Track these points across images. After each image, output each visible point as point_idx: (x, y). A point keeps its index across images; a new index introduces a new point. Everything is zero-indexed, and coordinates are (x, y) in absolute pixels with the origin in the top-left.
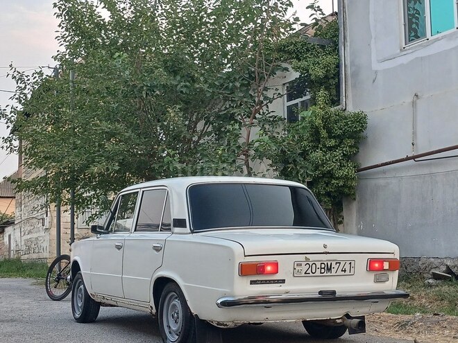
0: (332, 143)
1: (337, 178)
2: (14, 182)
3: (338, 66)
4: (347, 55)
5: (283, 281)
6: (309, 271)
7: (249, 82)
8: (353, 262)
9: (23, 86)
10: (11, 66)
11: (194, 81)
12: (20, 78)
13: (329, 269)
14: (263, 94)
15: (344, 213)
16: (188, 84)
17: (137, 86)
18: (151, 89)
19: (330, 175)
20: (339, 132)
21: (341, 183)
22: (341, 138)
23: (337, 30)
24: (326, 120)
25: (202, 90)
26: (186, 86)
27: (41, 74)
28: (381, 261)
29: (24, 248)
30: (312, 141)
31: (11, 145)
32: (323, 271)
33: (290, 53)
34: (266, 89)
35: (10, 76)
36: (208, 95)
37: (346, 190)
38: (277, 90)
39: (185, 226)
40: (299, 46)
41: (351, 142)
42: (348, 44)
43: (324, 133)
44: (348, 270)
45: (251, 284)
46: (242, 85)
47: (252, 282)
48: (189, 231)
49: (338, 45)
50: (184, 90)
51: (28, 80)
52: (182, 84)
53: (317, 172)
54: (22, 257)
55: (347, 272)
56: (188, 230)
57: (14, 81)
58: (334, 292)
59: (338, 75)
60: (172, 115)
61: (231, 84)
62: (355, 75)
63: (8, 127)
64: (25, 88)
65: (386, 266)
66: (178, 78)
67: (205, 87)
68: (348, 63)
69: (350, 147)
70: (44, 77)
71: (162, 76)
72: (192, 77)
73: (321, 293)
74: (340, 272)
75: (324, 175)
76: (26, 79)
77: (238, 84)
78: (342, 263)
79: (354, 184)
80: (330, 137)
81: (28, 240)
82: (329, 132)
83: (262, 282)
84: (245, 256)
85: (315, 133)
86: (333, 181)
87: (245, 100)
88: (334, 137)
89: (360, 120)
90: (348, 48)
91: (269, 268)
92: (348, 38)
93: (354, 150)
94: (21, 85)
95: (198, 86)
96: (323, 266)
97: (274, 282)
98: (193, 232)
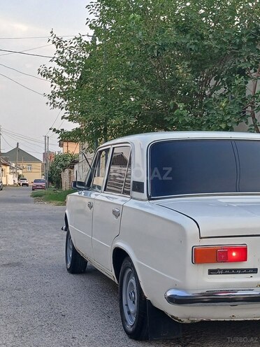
2: (58, 132)
5: (255, 271)
7: (256, 37)
9: (61, 50)
10: (52, 32)
11: (203, 39)
12: (58, 43)
16: (196, 41)
17: (149, 46)
18: (162, 48)
25: (210, 47)
26: (195, 44)
27: (80, 39)
31: (54, 101)
35: (51, 42)
36: (216, 51)
39: (142, 191)
45: (209, 274)
46: (249, 40)
47: (211, 272)
48: (146, 197)
50: (193, 47)
51: (66, 45)
52: (192, 42)
56: (144, 196)
57: (54, 46)
60: (181, 71)
61: (238, 40)
63: (52, 85)
64: (63, 52)
66: (188, 36)
67: (213, 44)
70: (83, 41)
71: (172, 35)
72: (202, 36)
76: (64, 44)
77: (245, 39)
83: (225, 272)
84: (201, 238)
87: (252, 54)
94: (59, 49)
95: (206, 43)
97: (242, 271)
98: (149, 199)
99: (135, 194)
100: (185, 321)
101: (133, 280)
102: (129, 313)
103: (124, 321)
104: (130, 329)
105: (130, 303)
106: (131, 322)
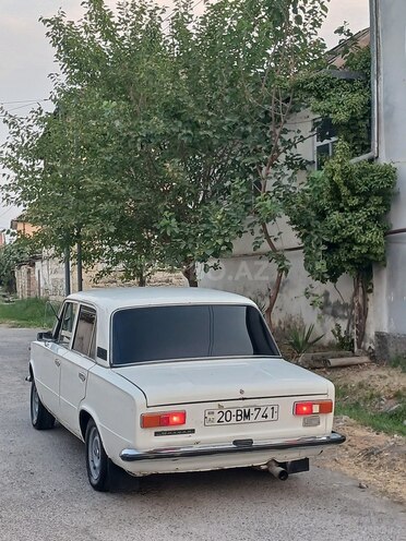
0: (355, 201)
1: (360, 244)
3: (370, 104)
4: (381, 90)
5: (193, 431)
6: (223, 419)
8: (276, 408)
10: (2, 108)
13: (247, 416)
14: (280, 137)
15: (374, 280)
16: (189, 132)
17: (130, 138)
18: (148, 139)
19: (351, 240)
20: (364, 188)
21: (364, 251)
22: (367, 195)
23: (369, 60)
24: (346, 174)
25: (207, 138)
28: (310, 405)
29: (51, 288)
30: (332, 199)
31: (7, 195)
32: (239, 418)
33: (310, 91)
34: (285, 131)
36: (215, 142)
37: (372, 257)
38: (299, 131)
39: (105, 359)
40: (321, 82)
41: (379, 200)
42: (381, 77)
43: (344, 191)
44: (270, 416)
45: (155, 435)
46: (256, 129)
47: (157, 434)
48: (108, 365)
49: (369, 78)
50: (185, 139)
52: (184, 131)
53: (337, 237)
54: (52, 298)
55: (269, 418)
56: (107, 363)
58: (251, 441)
59: (368, 115)
60: (170, 170)
62: (389, 115)
64: (18, 132)
65: (316, 409)
66: (180, 124)
67: (212, 133)
68: (381, 100)
69: (378, 206)
72: (196, 124)
73: (235, 442)
74: (260, 418)
75: (345, 240)
76: (19, 122)
78: (263, 409)
79: (380, 250)
80: (354, 194)
81: (54, 280)
82: (352, 188)
83: (168, 433)
84: (148, 407)
85: (335, 190)
86: (355, 248)
87: (259, 146)
88: (358, 194)
89: (389, 175)
90: (381, 82)
91: (175, 419)
92: (381, 70)
93: (382, 210)
96: (239, 413)
97: (182, 432)
98: (112, 367)
99: (99, 360)
100: (138, 475)
101: (97, 438)
102: (95, 468)
103: (90, 475)
104: (95, 482)
105: (96, 459)
106: (95, 476)
